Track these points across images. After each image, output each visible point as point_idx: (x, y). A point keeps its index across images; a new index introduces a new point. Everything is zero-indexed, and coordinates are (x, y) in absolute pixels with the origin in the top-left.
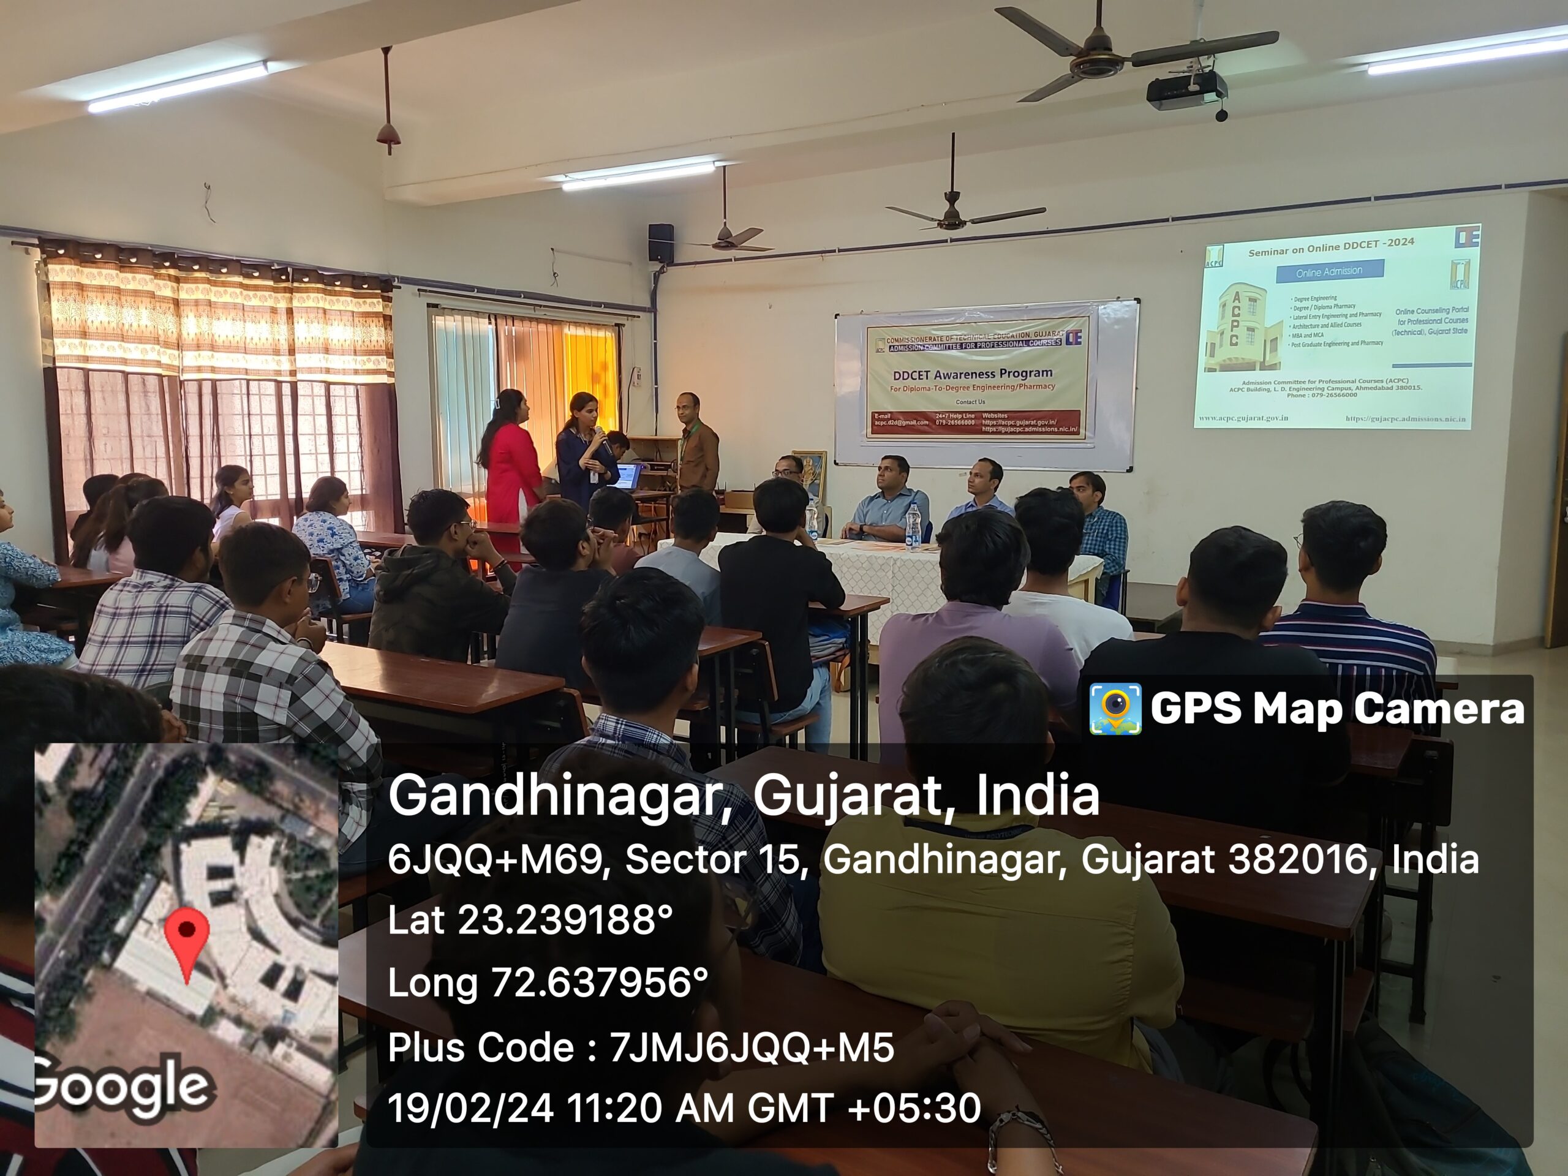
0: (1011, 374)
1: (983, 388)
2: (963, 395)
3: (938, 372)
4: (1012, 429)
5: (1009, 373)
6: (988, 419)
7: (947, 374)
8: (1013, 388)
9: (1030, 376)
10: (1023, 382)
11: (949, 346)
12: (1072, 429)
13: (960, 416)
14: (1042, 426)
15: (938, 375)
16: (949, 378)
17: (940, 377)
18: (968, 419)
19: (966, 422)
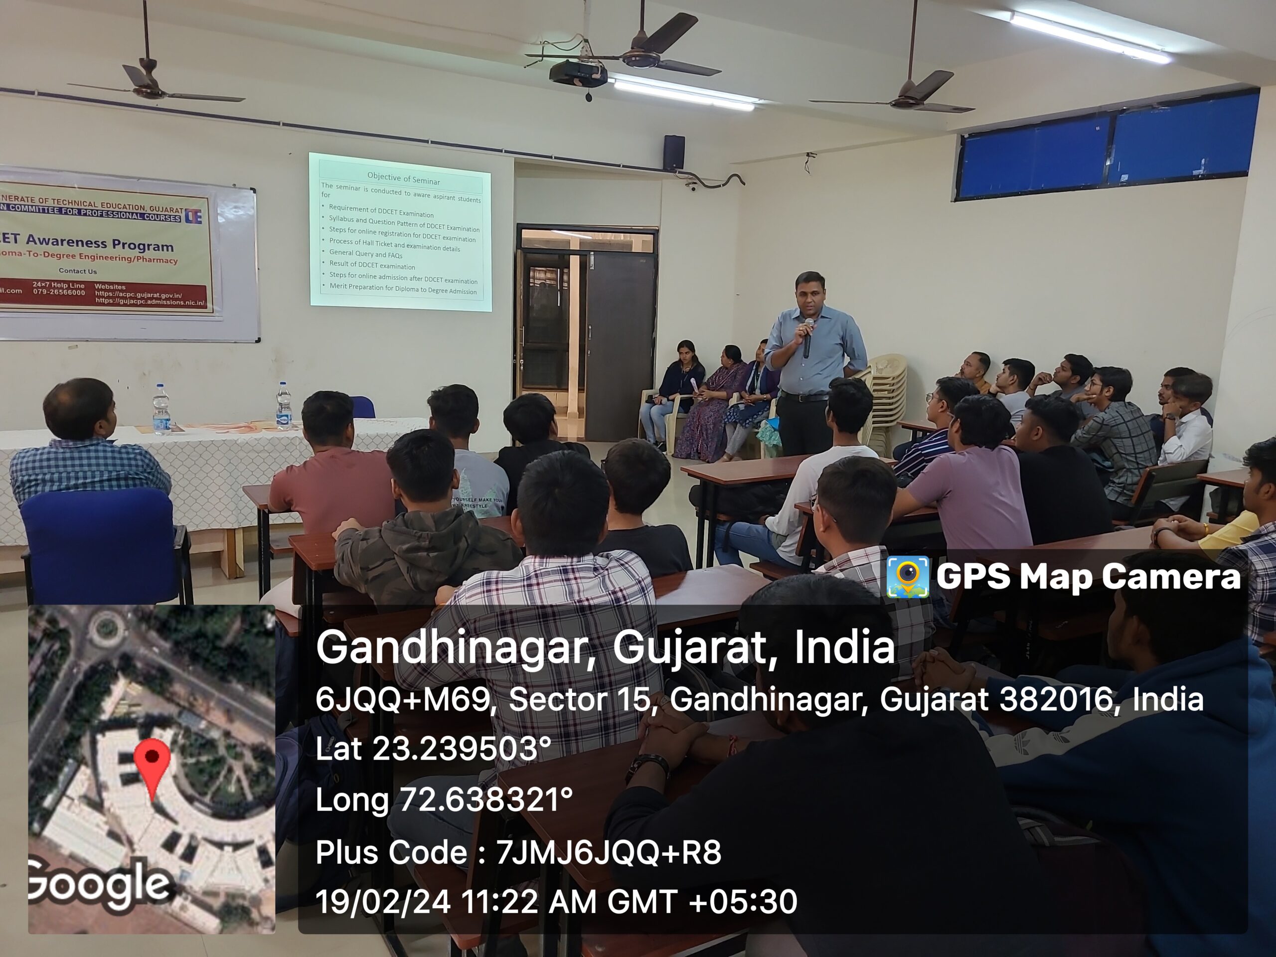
0: (126, 246)
1: (93, 258)
2: (66, 263)
3: (31, 236)
4: (132, 302)
5: (124, 244)
6: (102, 290)
7: (44, 239)
8: (130, 260)
9: (149, 249)
10: (141, 255)
11: (44, 209)
12: (199, 303)
13: (65, 286)
14: (166, 299)
15: (31, 239)
16: (47, 244)
17: (34, 241)
18: (76, 289)
19: (74, 292)
